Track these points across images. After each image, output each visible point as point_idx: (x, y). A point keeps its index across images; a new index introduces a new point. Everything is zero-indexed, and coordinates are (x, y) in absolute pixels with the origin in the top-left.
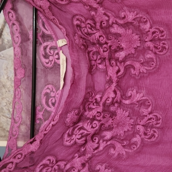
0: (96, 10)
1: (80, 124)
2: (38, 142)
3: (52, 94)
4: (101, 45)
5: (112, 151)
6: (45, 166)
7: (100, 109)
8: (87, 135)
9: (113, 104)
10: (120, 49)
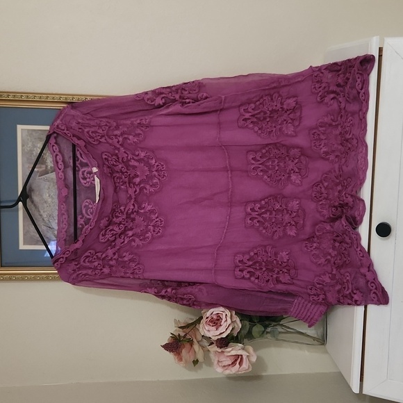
0: (118, 149)
1: (111, 227)
2: (81, 241)
3: (90, 206)
4: (123, 173)
5: (133, 243)
6: (87, 257)
7: (124, 217)
8: (116, 234)
9: (132, 213)
10: (136, 176)
